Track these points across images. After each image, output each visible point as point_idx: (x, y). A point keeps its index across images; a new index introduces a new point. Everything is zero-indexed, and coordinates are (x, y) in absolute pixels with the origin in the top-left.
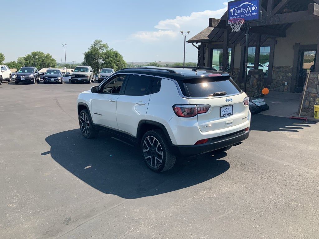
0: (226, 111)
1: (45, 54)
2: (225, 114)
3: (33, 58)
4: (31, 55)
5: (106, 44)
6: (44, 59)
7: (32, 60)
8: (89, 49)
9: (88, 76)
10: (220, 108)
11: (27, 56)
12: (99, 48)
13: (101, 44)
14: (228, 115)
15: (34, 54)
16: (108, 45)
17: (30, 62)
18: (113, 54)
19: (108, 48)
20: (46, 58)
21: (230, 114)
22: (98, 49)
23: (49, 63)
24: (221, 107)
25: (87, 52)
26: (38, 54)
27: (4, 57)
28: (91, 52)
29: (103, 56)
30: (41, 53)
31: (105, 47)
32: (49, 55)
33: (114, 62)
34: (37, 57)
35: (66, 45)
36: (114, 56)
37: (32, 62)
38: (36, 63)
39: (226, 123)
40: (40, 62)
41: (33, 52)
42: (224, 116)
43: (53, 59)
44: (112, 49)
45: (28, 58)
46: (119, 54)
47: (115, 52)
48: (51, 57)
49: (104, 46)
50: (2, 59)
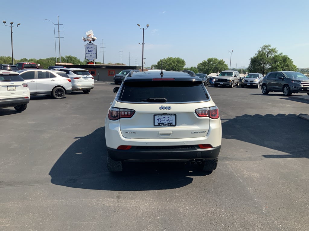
0: (164, 120)
1: (219, 60)
2: (161, 123)
3: (208, 63)
4: (207, 61)
5: (275, 49)
6: (217, 65)
7: (207, 66)
8: (256, 54)
9: (230, 81)
10: (154, 115)
11: (203, 62)
12: (267, 53)
13: (269, 49)
14: (166, 124)
15: (210, 60)
16: (277, 49)
17: (205, 67)
18: (281, 59)
19: (276, 52)
20: (219, 63)
21: (171, 125)
22: (265, 54)
23: (221, 68)
24: (156, 115)
25: (253, 57)
26: (213, 60)
27: (185, 63)
28: (257, 57)
29: (269, 61)
30: (216, 60)
31: (273, 52)
32: (222, 60)
33: (282, 67)
34: (212, 63)
35: (232, 51)
36: (283, 61)
37: (207, 67)
38: (210, 69)
39: (159, 133)
40: (213, 67)
41: (209, 58)
42: (159, 125)
43: (225, 64)
44: (281, 54)
45: (204, 64)
46: (289, 59)
47: (284, 56)
48: (224, 62)
49: (273, 50)
50: (183, 65)
